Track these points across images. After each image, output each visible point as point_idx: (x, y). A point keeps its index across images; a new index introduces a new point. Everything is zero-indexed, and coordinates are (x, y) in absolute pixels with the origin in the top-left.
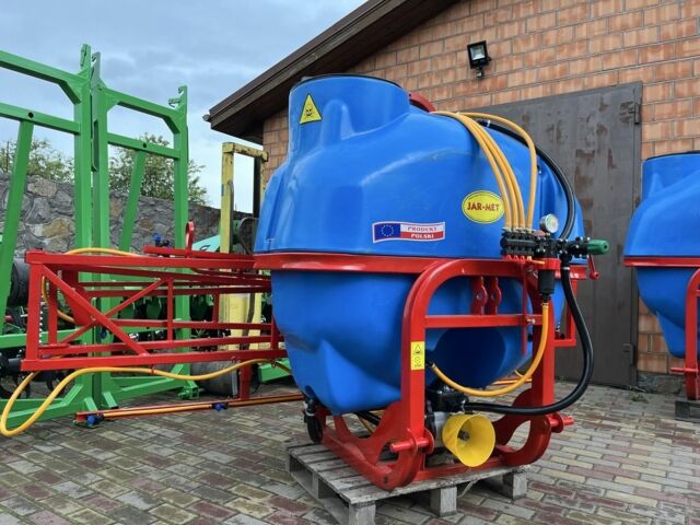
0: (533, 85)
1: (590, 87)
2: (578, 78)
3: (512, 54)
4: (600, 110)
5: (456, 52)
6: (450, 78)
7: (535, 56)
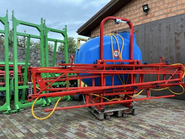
0: (162, 15)
1: (178, 14)
2: (175, 12)
3: (156, 7)
4: (181, 20)
5: (140, 8)
6: (138, 15)
7: (162, 7)
